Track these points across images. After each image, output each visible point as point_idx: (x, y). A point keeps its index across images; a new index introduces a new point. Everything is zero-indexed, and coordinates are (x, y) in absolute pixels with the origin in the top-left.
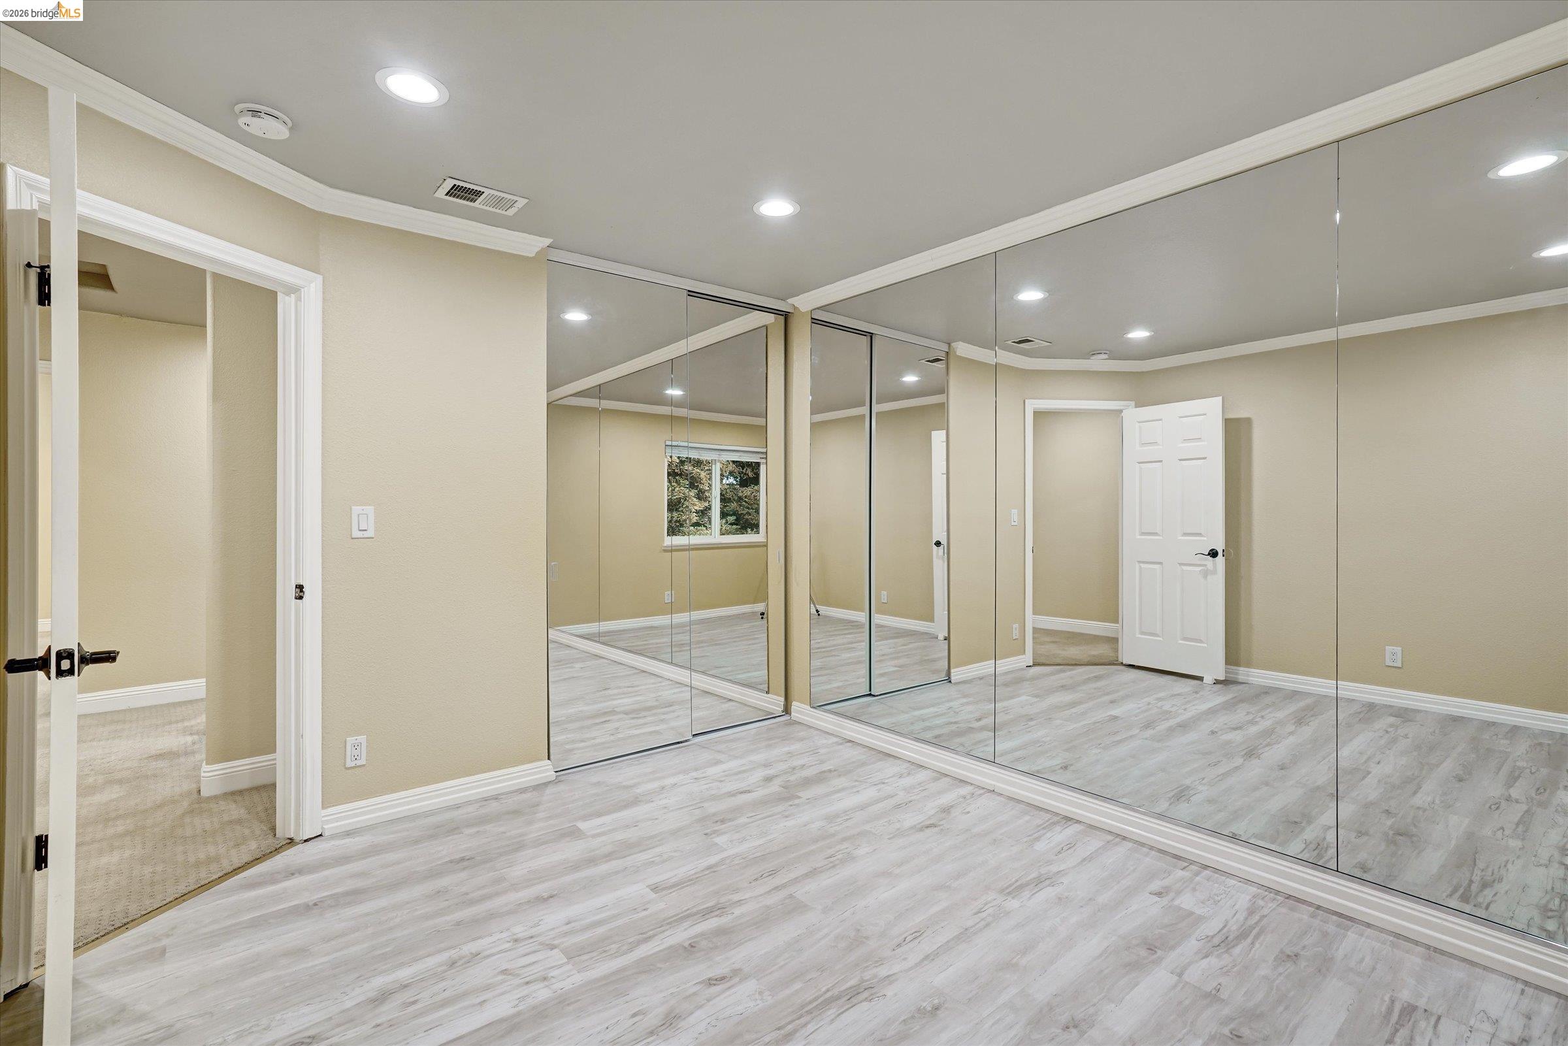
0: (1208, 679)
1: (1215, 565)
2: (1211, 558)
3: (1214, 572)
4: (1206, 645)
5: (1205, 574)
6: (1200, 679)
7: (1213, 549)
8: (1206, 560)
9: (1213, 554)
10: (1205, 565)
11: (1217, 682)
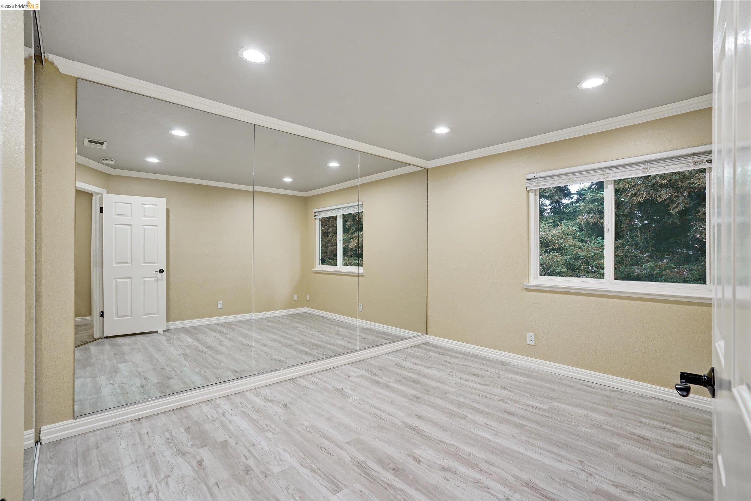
0: (160, 331)
1: (162, 277)
2: (160, 274)
3: (162, 279)
4: (157, 315)
5: (157, 281)
6: (156, 332)
7: (162, 269)
8: (158, 274)
9: (161, 271)
10: (157, 277)
11: (164, 331)
